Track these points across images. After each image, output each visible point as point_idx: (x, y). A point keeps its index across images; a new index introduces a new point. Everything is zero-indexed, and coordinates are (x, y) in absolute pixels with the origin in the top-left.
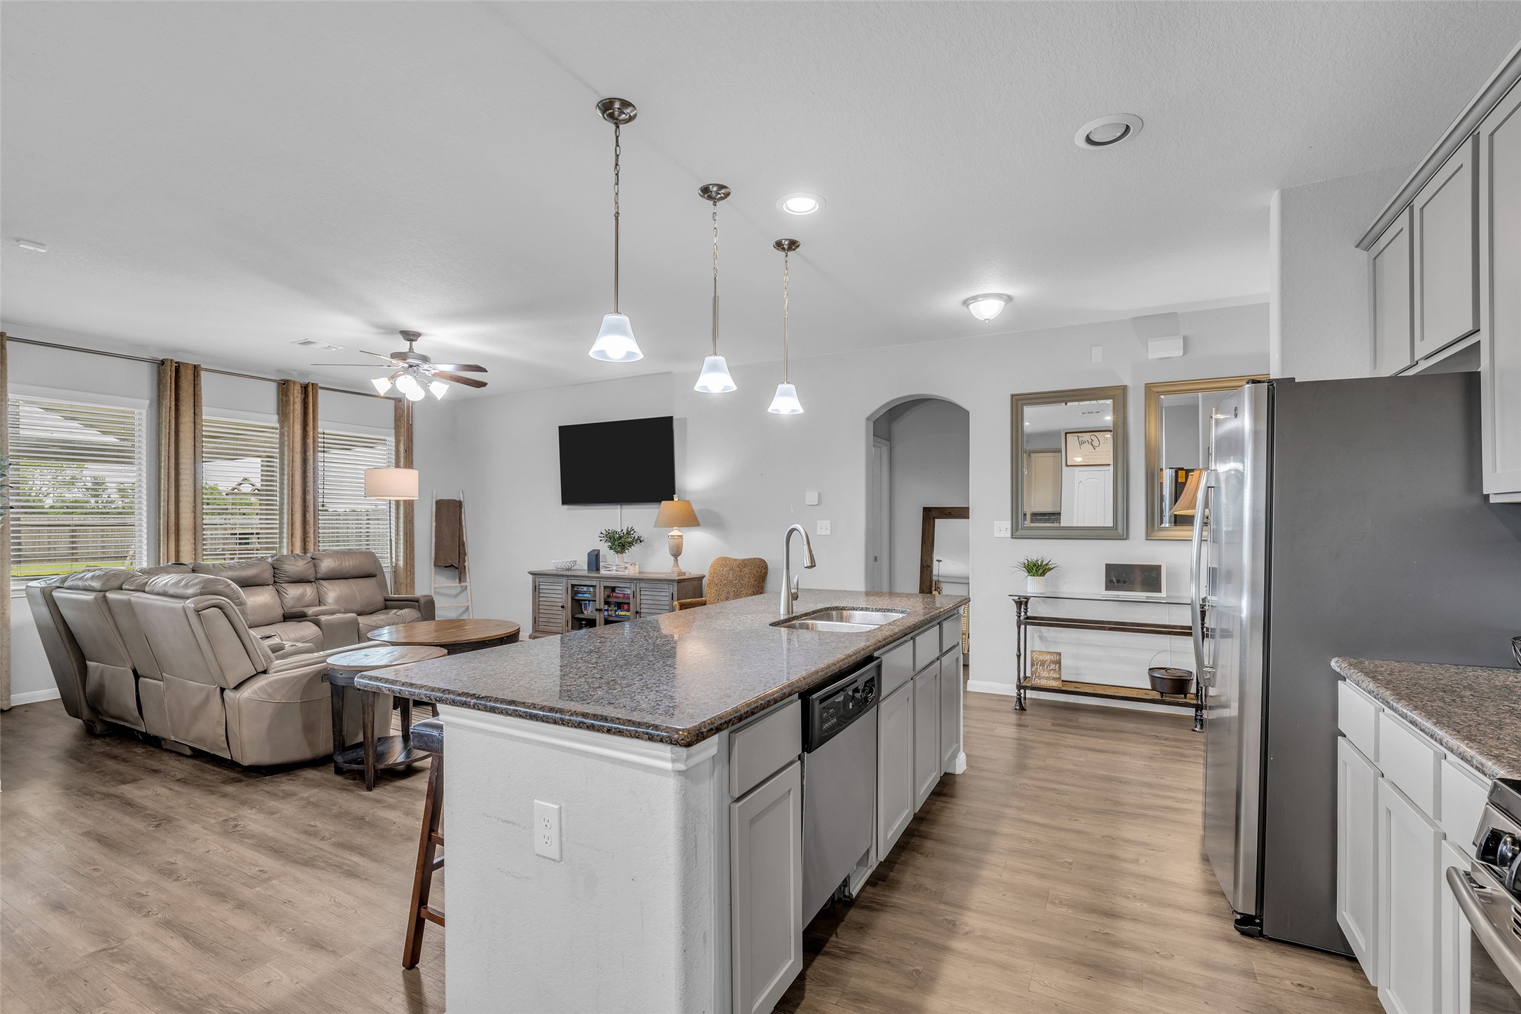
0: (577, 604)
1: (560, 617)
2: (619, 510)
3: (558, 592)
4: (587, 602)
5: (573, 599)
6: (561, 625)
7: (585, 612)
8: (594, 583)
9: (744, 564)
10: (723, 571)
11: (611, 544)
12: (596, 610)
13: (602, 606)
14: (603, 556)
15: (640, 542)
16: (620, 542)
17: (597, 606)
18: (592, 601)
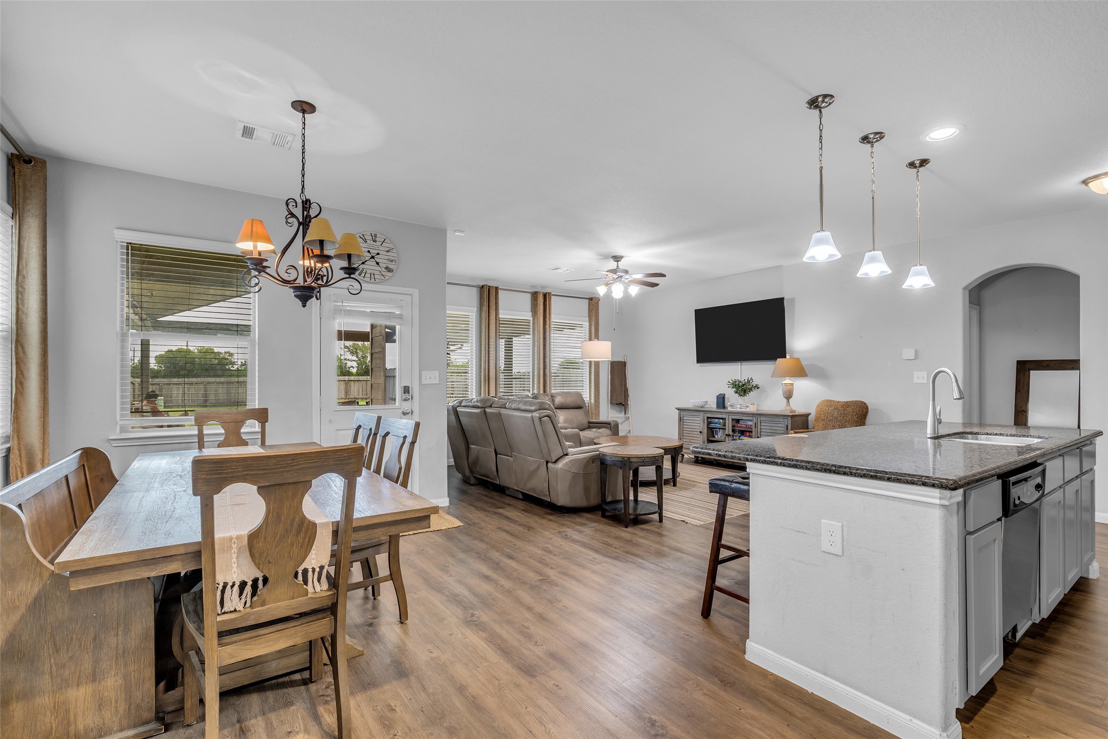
0: (711, 431)
1: (699, 439)
2: (740, 366)
4: (718, 430)
5: (708, 427)
7: (716, 436)
8: (724, 417)
9: (847, 405)
10: (828, 410)
11: (734, 389)
12: (726, 435)
13: (731, 433)
14: (728, 398)
15: (758, 388)
16: (743, 389)
17: (727, 432)
18: (722, 429)
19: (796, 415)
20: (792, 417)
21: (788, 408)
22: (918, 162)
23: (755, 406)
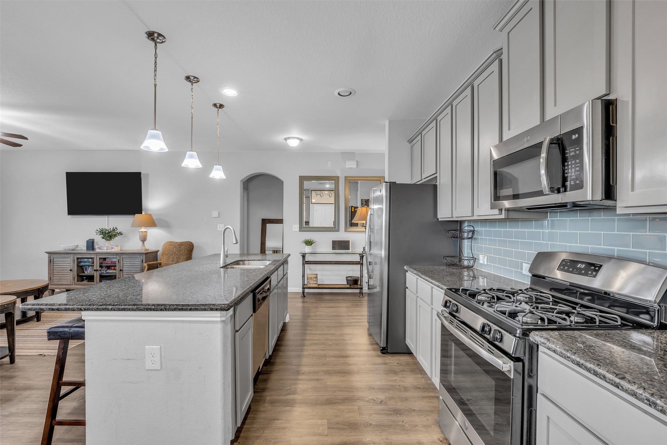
0: (81, 268)
1: (69, 276)
2: (107, 218)
3: (67, 262)
4: (87, 267)
5: (78, 266)
6: (69, 280)
7: (86, 272)
8: (92, 256)
9: (181, 244)
10: (170, 248)
11: (102, 236)
12: (94, 270)
13: (98, 268)
14: (97, 242)
15: (121, 234)
16: (109, 235)
17: (95, 268)
18: (91, 266)
19: (149, 253)
20: (146, 254)
21: (143, 248)
22: (218, 105)
23: (119, 247)
